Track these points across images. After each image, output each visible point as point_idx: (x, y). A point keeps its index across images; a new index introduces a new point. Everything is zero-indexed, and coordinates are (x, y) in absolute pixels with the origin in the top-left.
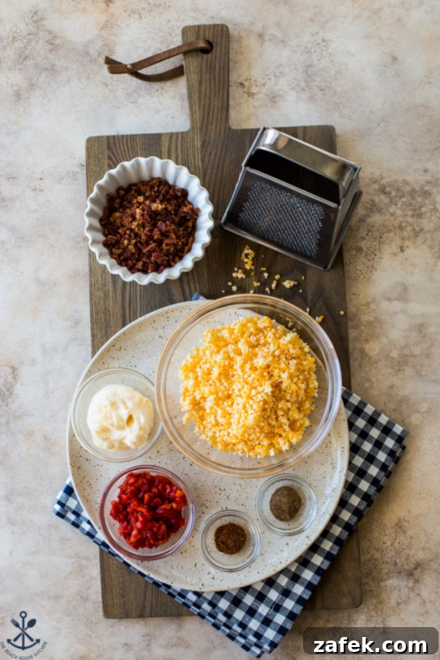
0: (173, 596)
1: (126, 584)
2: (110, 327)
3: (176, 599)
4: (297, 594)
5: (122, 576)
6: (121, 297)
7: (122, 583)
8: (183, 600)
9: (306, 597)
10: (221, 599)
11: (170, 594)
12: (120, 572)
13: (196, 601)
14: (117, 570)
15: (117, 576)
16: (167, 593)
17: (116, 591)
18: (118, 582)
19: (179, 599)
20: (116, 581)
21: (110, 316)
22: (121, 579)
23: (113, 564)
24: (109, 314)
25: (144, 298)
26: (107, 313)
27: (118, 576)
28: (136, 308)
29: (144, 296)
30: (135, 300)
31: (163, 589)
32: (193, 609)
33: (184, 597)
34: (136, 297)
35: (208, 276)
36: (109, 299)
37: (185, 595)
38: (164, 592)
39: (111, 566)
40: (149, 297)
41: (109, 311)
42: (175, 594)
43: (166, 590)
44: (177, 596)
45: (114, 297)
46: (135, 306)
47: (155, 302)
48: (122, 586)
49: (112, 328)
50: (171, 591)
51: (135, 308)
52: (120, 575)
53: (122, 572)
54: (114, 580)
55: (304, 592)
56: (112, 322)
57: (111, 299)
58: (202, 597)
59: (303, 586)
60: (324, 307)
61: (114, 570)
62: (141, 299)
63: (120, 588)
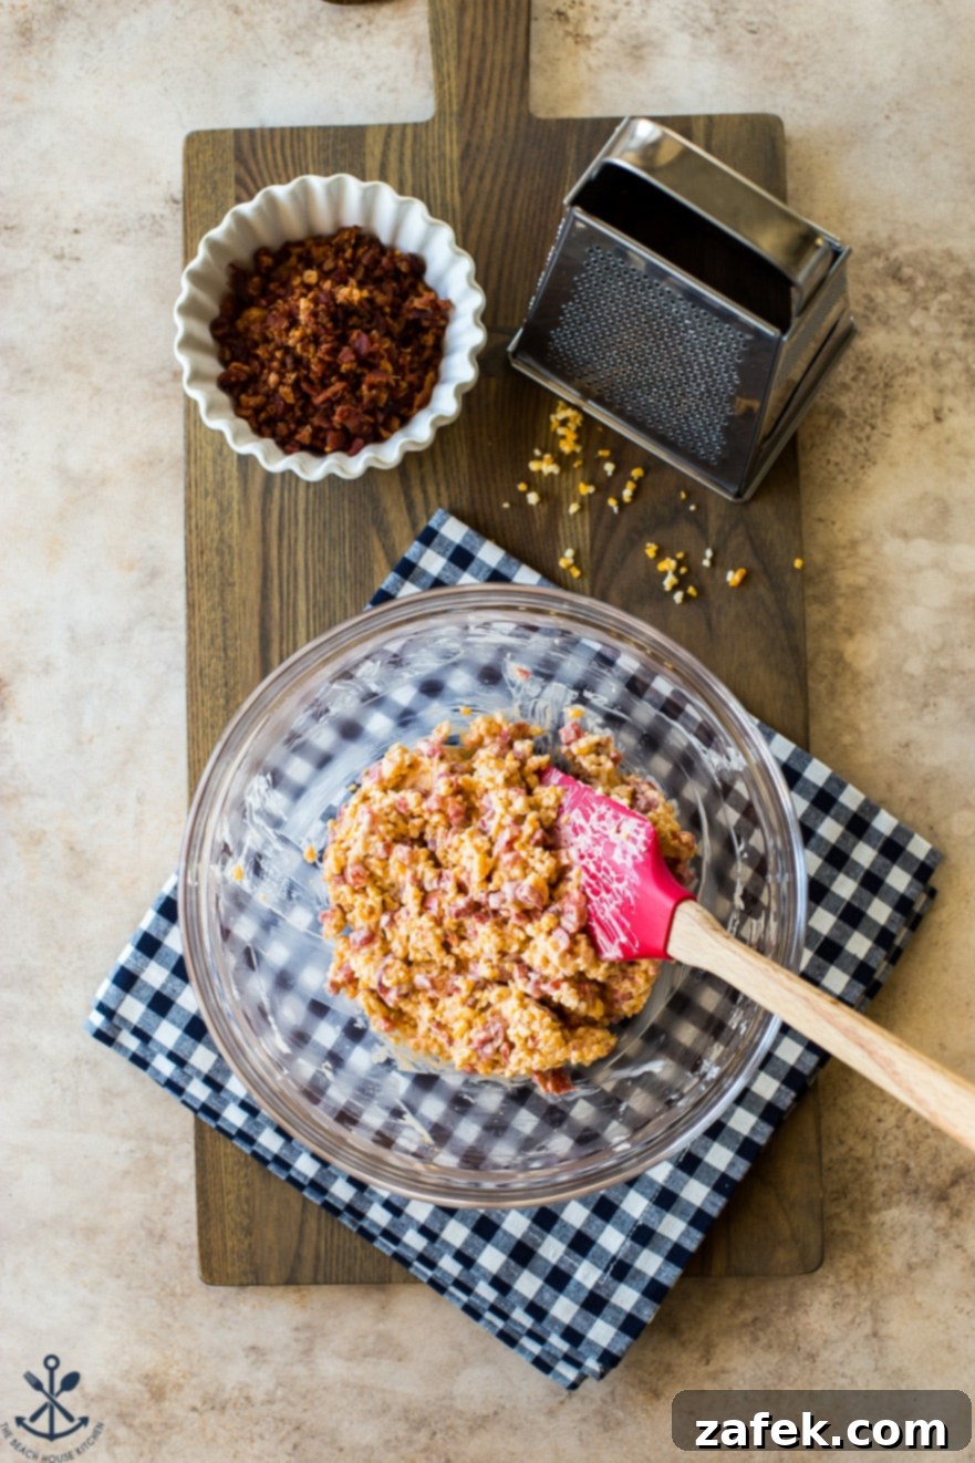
0: (371, 1238)
1: (257, 1203)
2: (233, 585)
3: (377, 1245)
4: (668, 1239)
5: (248, 1185)
6: (259, 512)
7: (247, 1200)
8: (394, 1248)
9: (691, 1245)
10: (484, 1246)
11: (363, 1232)
12: (242, 1173)
13: (425, 1249)
14: (236, 1168)
15: (236, 1182)
16: (355, 1230)
17: (232, 1219)
18: (238, 1198)
19: (384, 1245)
20: (232, 1197)
21: (232, 558)
22: (244, 1191)
23: (225, 1154)
24: (231, 553)
25: (314, 518)
26: (226, 551)
27: (239, 1184)
28: (296, 540)
29: (314, 512)
30: (293, 520)
31: (346, 1220)
32: (417, 1269)
34: (296, 514)
35: (469, 466)
36: (231, 518)
37: (398, 1235)
38: (350, 1226)
39: (222, 1162)
40: (327, 515)
41: (230, 547)
42: (376, 1232)
43: (354, 1224)
44: (381, 1238)
45: (243, 512)
46: (293, 536)
48: (245, 1207)
49: (237, 589)
50: (365, 1224)
51: (293, 541)
52: (243, 1181)
53: (246, 1175)
54: (229, 1193)
55: (685, 1234)
56: (236, 573)
57: (236, 517)
58: (439, 1241)
59: (684, 1220)
60: (748, 548)
61: (229, 1170)
62: (307, 520)
63: (243, 1212)
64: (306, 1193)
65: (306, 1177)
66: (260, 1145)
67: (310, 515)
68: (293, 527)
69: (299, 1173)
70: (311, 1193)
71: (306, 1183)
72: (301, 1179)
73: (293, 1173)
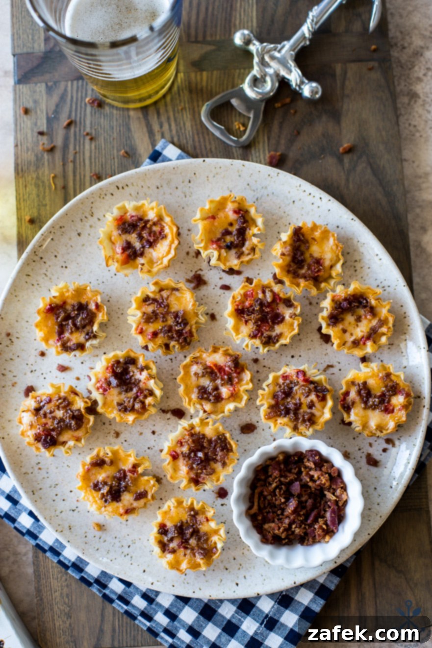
0: (111, 601)
1: (74, 597)
2: (46, 205)
3: (114, 605)
4: (302, 604)
5: (67, 586)
6: (61, 160)
7: (67, 596)
8: (125, 607)
9: (317, 608)
10: (184, 607)
11: (105, 597)
12: (64, 579)
14: (59, 576)
15: (59, 585)
16: (101, 595)
17: (58, 608)
18: (61, 594)
19: (120, 606)
20: (57, 594)
21: (45, 189)
22: (65, 589)
23: (52, 567)
24: (44, 186)
25: (95, 162)
26: (41, 184)
27: (62, 586)
28: (84, 176)
29: (95, 159)
30: (82, 164)
31: (95, 589)
33: (127, 603)
34: (84, 160)
35: (192, 126)
36: (43, 164)
37: (128, 599)
38: (97, 593)
39: (51, 570)
40: (104, 161)
41: (43, 182)
42: (114, 597)
43: (100, 591)
44: (117, 601)
45: (51, 160)
46: (82, 173)
47: (113, 167)
48: (66, 600)
49: (48, 208)
50: (107, 592)
51: (82, 177)
52: (64, 584)
53: (66, 580)
54: (56, 591)
55: (312, 601)
56: (47, 198)
57: (46, 163)
58: (155, 603)
59: (312, 592)
60: (369, 171)
61: (55, 576)
62: (91, 163)
63: (65, 603)
64: (70, 571)
65: (70, 561)
67: (93, 160)
68: (82, 168)
69: (66, 558)
70: (73, 572)
71: (70, 565)
72: (67, 563)
73: (61, 558)
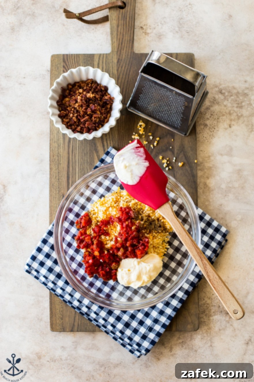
13: (104, 324)
32: (102, 328)
66: (65, 298)
